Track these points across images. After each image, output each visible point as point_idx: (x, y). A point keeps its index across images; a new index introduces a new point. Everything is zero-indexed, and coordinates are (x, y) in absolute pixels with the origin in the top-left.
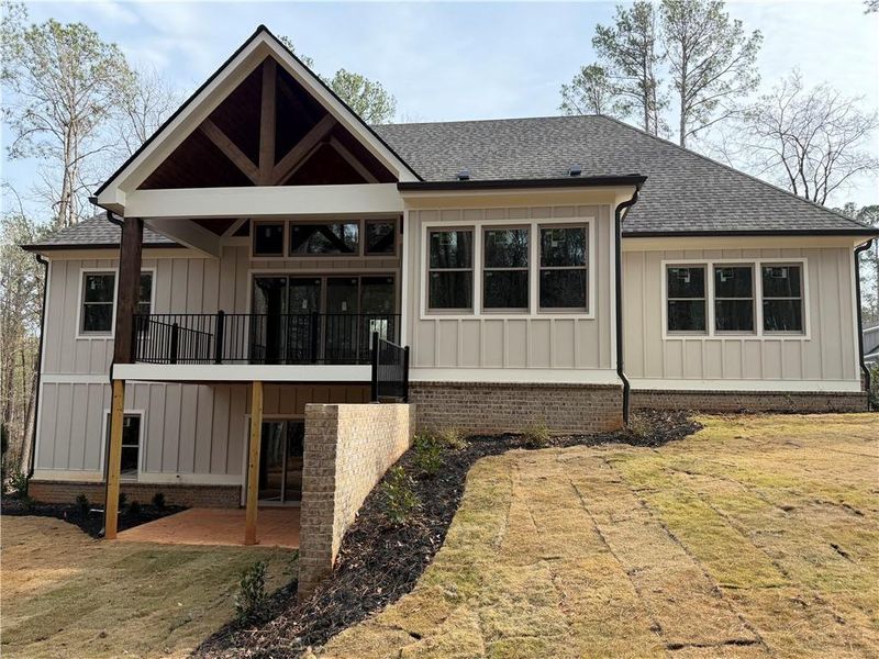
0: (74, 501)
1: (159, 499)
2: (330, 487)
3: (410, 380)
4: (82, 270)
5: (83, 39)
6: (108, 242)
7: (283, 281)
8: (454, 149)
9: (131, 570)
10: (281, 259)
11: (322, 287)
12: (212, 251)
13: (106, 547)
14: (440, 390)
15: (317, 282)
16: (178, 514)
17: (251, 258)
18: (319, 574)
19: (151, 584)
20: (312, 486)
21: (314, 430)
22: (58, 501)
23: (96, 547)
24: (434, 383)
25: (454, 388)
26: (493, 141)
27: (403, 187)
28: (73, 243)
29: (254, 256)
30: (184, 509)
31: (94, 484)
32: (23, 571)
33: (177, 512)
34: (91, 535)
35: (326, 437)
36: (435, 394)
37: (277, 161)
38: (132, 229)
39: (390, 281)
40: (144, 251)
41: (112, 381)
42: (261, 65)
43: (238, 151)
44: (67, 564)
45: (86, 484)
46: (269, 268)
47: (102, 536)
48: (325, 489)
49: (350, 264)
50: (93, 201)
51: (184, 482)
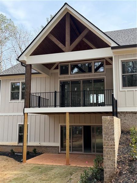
0: (10, 151)
1: (35, 150)
2: (113, 145)
3: (118, 111)
4: (10, 82)
5: (2, 19)
6: (18, 73)
7: (69, 82)
8: (119, 38)
9: (35, 172)
10: (68, 75)
11: (81, 84)
12: (48, 74)
13: (24, 165)
14: (129, 114)
15: (79, 82)
16: (41, 155)
17: (59, 76)
18: (111, 175)
19: (43, 177)
20: (106, 144)
21: (106, 125)
22: (5, 151)
23: (21, 165)
24: (127, 112)
25: (134, 113)
26: (132, 35)
27: (113, 48)
28: (8, 74)
29: (60, 75)
30: (42, 153)
31: (15, 146)
32: (3, 172)
33: (41, 154)
34: (18, 161)
35: (110, 127)
36: (127, 116)
37: (71, 44)
38: (29, 68)
39: (102, 80)
40: (32, 75)
41: (24, 114)
42: (65, 15)
43: (59, 42)
44: (15, 170)
45: (13, 146)
46: (64, 78)
47: (22, 162)
48: (111, 145)
49: (89, 76)
50: (18, 60)
51: (41, 145)
